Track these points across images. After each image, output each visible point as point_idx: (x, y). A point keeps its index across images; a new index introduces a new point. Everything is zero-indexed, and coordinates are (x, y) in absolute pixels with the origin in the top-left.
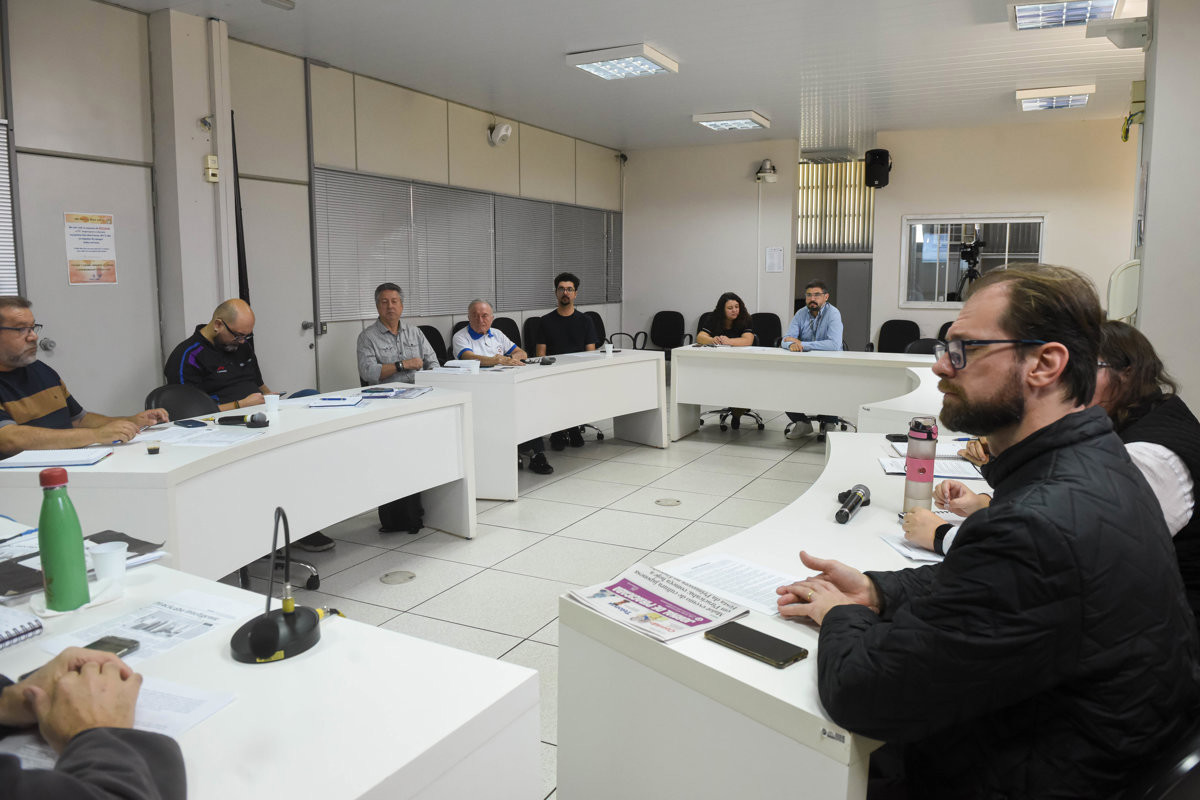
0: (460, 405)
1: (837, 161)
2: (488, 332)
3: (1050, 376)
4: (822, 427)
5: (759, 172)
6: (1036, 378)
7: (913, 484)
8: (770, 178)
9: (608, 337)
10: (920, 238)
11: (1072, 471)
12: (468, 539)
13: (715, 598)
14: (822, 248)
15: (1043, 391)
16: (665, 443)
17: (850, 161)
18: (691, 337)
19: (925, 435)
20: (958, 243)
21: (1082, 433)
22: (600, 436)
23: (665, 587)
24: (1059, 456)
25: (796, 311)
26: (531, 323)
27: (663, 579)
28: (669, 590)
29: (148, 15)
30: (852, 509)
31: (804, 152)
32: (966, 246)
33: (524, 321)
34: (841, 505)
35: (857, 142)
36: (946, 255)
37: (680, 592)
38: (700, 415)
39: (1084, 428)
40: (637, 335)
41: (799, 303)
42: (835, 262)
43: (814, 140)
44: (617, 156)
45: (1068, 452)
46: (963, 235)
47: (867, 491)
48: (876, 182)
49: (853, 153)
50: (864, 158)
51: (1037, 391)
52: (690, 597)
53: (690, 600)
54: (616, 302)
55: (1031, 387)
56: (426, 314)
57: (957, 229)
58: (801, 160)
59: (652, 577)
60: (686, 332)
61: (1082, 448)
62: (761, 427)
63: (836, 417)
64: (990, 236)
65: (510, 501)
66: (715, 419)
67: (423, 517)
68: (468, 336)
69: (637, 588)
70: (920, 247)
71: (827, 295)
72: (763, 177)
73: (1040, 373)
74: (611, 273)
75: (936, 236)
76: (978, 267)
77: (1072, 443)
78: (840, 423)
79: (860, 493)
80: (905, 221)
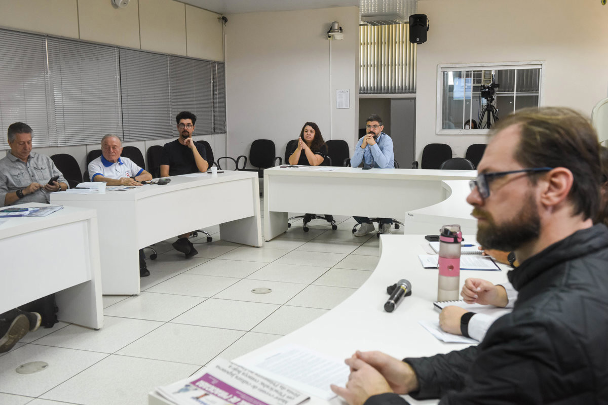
0: (88, 220)
1: (389, 24)
2: (119, 160)
3: (559, 195)
4: (380, 226)
5: (329, 32)
6: (548, 198)
7: (444, 278)
8: (338, 36)
9: (216, 161)
10: (451, 82)
11: (582, 281)
12: (96, 330)
13: (282, 388)
14: (379, 90)
15: (556, 208)
16: (260, 242)
17: (399, 23)
18: (280, 159)
19: (452, 240)
20: (480, 85)
21: (590, 246)
22: (209, 239)
23: (241, 379)
24: (571, 267)
25: (359, 138)
26: (153, 150)
27: (239, 372)
28: (244, 381)
30: (397, 301)
31: (363, 16)
32: (485, 88)
33: (147, 148)
34: (389, 296)
35: (403, 9)
36: (470, 94)
37: (253, 383)
38: (288, 220)
39: (591, 242)
40: (239, 158)
41: (362, 133)
42: (388, 101)
43: (371, 7)
44: (219, 18)
45: (578, 263)
46: (483, 79)
47: (409, 285)
48: (418, 40)
49: (401, 17)
50: (408, 21)
51: (550, 209)
52: (261, 387)
53: (261, 391)
54: (221, 133)
55: (545, 206)
56: (64, 144)
57: (478, 76)
58: (362, 23)
59: (230, 370)
60: (277, 155)
61: (591, 260)
62: (335, 228)
63: (391, 219)
64: (503, 79)
65: (133, 295)
66: (300, 223)
67: (57, 314)
68: (101, 164)
69: (217, 382)
70: (451, 88)
71: (382, 127)
72: (333, 35)
73: (551, 194)
74: (217, 110)
75: (463, 80)
76: (494, 103)
77: (581, 255)
78: (394, 224)
79: (403, 286)
80: (439, 69)
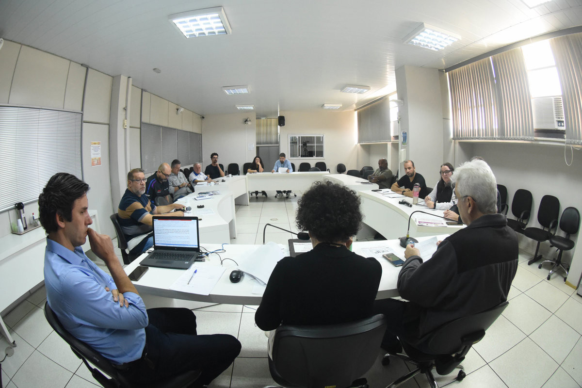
2: (200, 173)
5: (246, 122)
8: (249, 123)
12: (235, 238)
16: (249, 203)
29: (113, 77)
44: (201, 117)
48: (282, 125)
50: (276, 118)
68: (194, 175)
80: (289, 135)
